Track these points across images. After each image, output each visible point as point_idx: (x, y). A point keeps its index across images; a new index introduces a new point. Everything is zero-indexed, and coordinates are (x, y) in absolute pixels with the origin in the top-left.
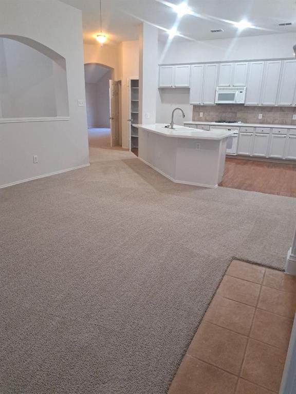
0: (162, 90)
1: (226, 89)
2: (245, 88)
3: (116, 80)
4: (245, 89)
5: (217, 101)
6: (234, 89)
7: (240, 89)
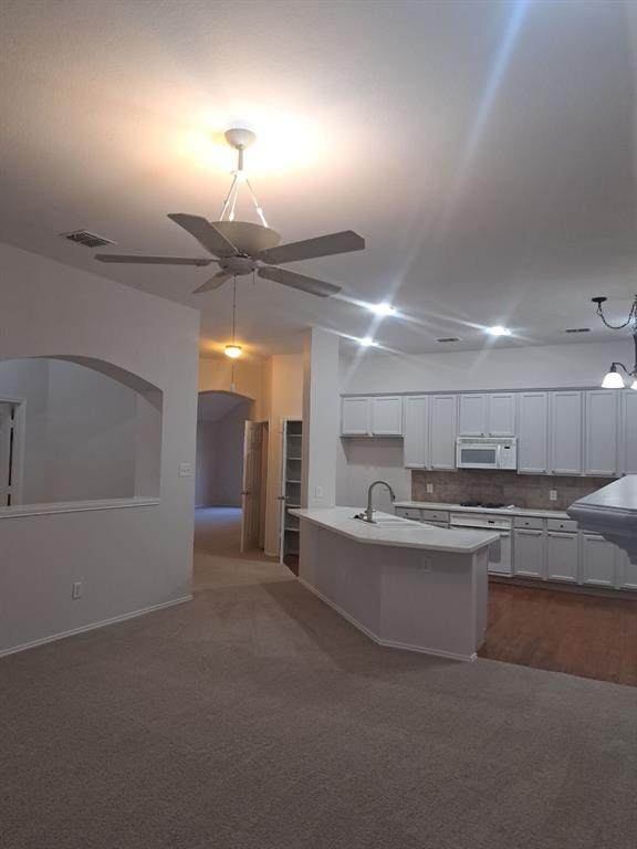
0: (348, 440)
1: (477, 442)
2: (514, 439)
3: (259, 420)
4: (514, 442)
5: (460, 465)
6: (494, 442)
7: (505, 442)
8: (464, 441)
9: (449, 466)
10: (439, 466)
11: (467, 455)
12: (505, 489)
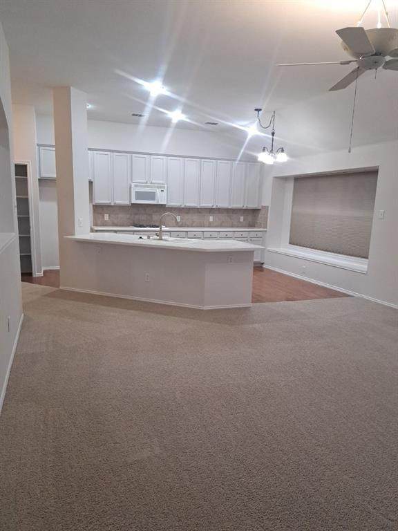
0: (44, 181)
1: (144, 187)
2: (166, 186)
4: (166, 188)
5: (134, 201)
6: (155, 187)
7: (161, 187)
8: (136, 186)
9: (127, 202)
10: (119, 202)
11: (139, 195)
12: (153, 216)
